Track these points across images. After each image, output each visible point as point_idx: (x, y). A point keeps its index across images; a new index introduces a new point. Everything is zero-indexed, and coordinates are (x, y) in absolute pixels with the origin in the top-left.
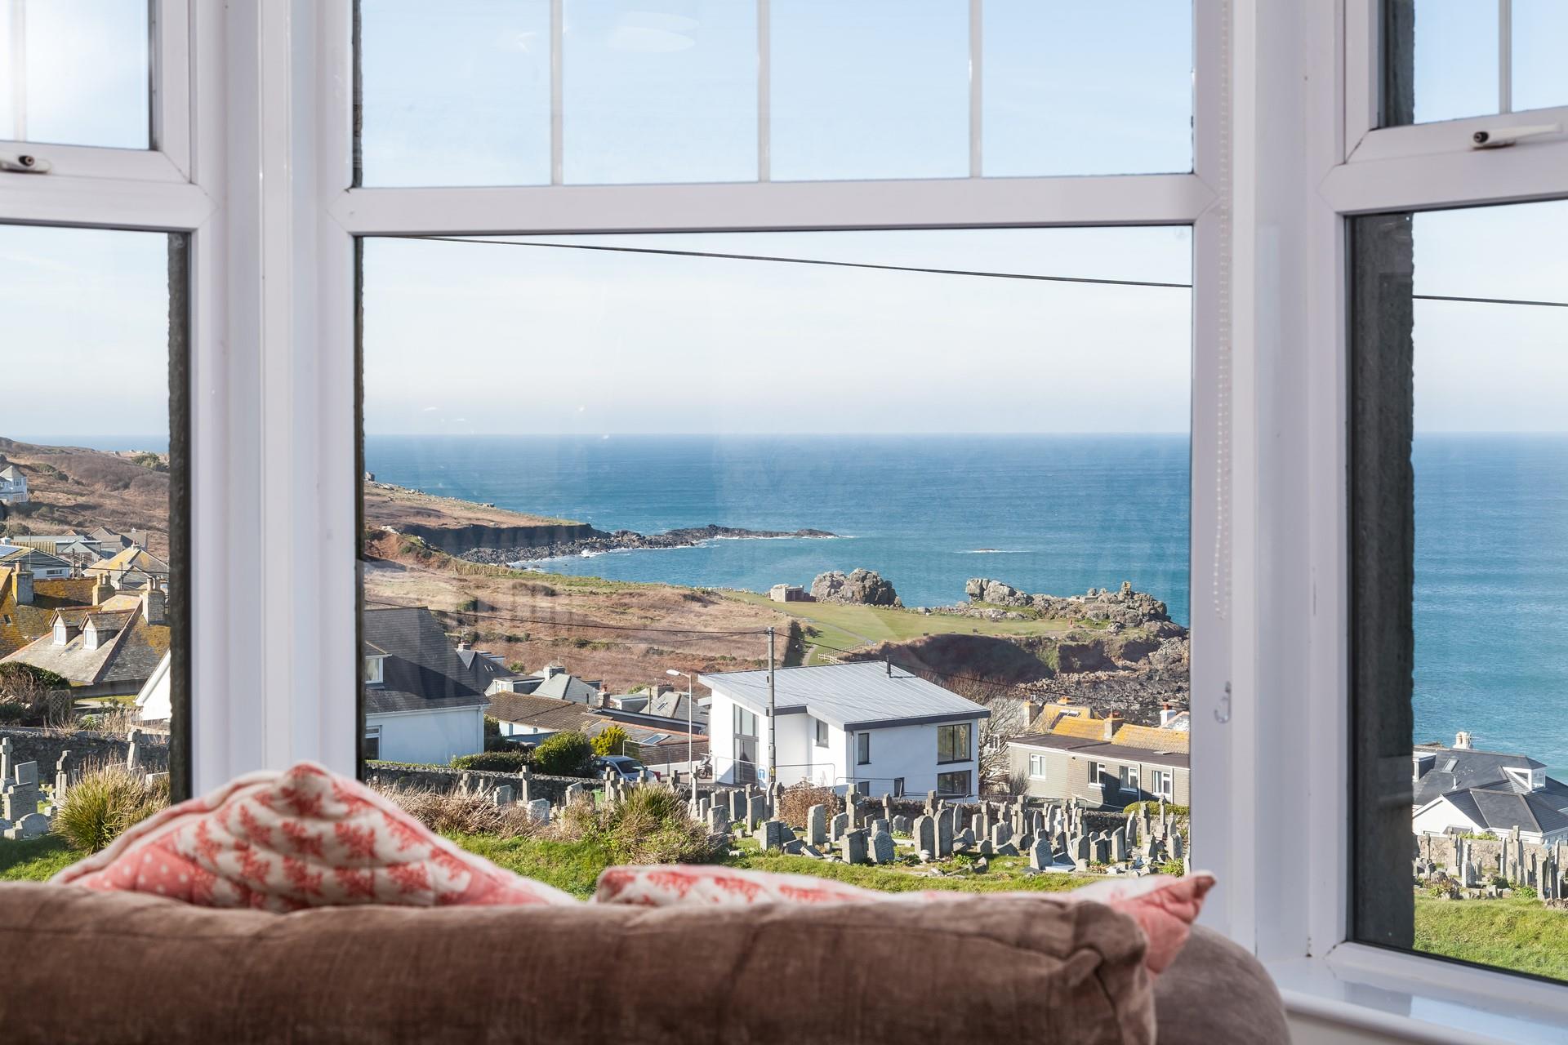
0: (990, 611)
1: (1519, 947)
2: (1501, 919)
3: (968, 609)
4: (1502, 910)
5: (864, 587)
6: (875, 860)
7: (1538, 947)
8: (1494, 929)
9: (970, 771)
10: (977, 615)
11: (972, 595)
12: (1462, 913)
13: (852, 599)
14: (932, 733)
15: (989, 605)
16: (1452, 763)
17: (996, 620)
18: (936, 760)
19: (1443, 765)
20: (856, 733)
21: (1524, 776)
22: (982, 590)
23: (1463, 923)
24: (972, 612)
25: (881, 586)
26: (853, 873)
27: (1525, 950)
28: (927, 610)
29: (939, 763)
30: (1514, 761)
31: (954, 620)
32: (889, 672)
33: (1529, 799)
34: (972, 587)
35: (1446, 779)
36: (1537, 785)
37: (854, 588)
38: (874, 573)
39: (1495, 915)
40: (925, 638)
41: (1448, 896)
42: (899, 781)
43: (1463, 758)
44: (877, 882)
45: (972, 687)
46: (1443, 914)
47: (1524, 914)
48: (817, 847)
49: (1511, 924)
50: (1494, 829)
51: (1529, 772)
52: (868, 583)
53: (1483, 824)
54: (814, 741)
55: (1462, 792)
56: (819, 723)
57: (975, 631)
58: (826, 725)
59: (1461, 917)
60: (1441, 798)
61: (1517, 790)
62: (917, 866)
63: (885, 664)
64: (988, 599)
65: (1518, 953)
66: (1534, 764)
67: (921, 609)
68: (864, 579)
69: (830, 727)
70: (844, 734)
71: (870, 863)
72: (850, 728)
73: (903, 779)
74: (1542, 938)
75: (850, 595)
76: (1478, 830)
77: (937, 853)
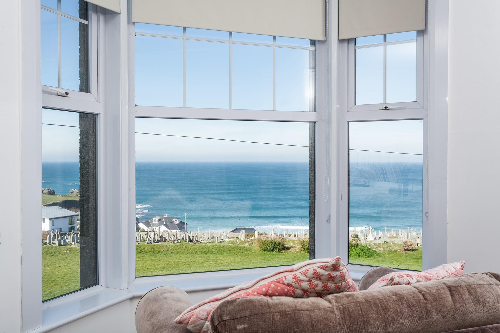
0: (75, 195)
1: (188, 251)
2: (184, 246)
3: (70, 195)
4: (184, 245)
5: (48, 191)
6: (63, 245)
7: (191, 251)
8: (183, 248)
9: (75, 226)
10: (72, 196)
11: (71, 192)
12: (178, 246)
13: (46, 194)
14: (67, 219)
15: (75, 194)
16: (164, 219)
17: (76, 197)
18: (68, 224)
19: (163, 219)
20: (51, 220)
21: (176, 221)
22: (73, 191)
23: (178, 248)
24: (71, 196)
25: (52, 191)
26: (61, 248)
27: (189, 251)
28: (62, 196)
29: (69, 225)
30: (175, 218)
31: (67, 197)
32: (58, 208)
33: (177, 225)
34: (71, 191)
35: (163, 222)
36: (178, 222)
37: (46, 192)
38: (51, 189)
39: (183, 246)
40: (62, 201)
41: (173, 243)
42: (61, 229)
43: (166, 218)
44: (66, 249)
45: (74, 210)
46: (174, 246)
47: (188, 245)
48: (50, 243)
49: (186, 247)
50: (171, 230)
51: (177, 220)
52: (49, 191)
53: (170, 230)
54: (42, 222)
55: (166, 224)
56: (43, 218)
57: (72, 199)
58: (45, 219)
59: (177, 247)
60: (162, 225)
61: (175, 223)
62: (72, 245)
63: (57, 206)
64: (74, 193)
65: (187, 252)
66: (178, 219)
67: (61, 195)
68: (48, 190)
69: (46, 219)
70: (49, 220)
71: (62, 245)
72: (50, 219)
73: (61, 228)
74: (191, 249)
75: (45, 193)
76: (169, 231)
77: (75, 242)
